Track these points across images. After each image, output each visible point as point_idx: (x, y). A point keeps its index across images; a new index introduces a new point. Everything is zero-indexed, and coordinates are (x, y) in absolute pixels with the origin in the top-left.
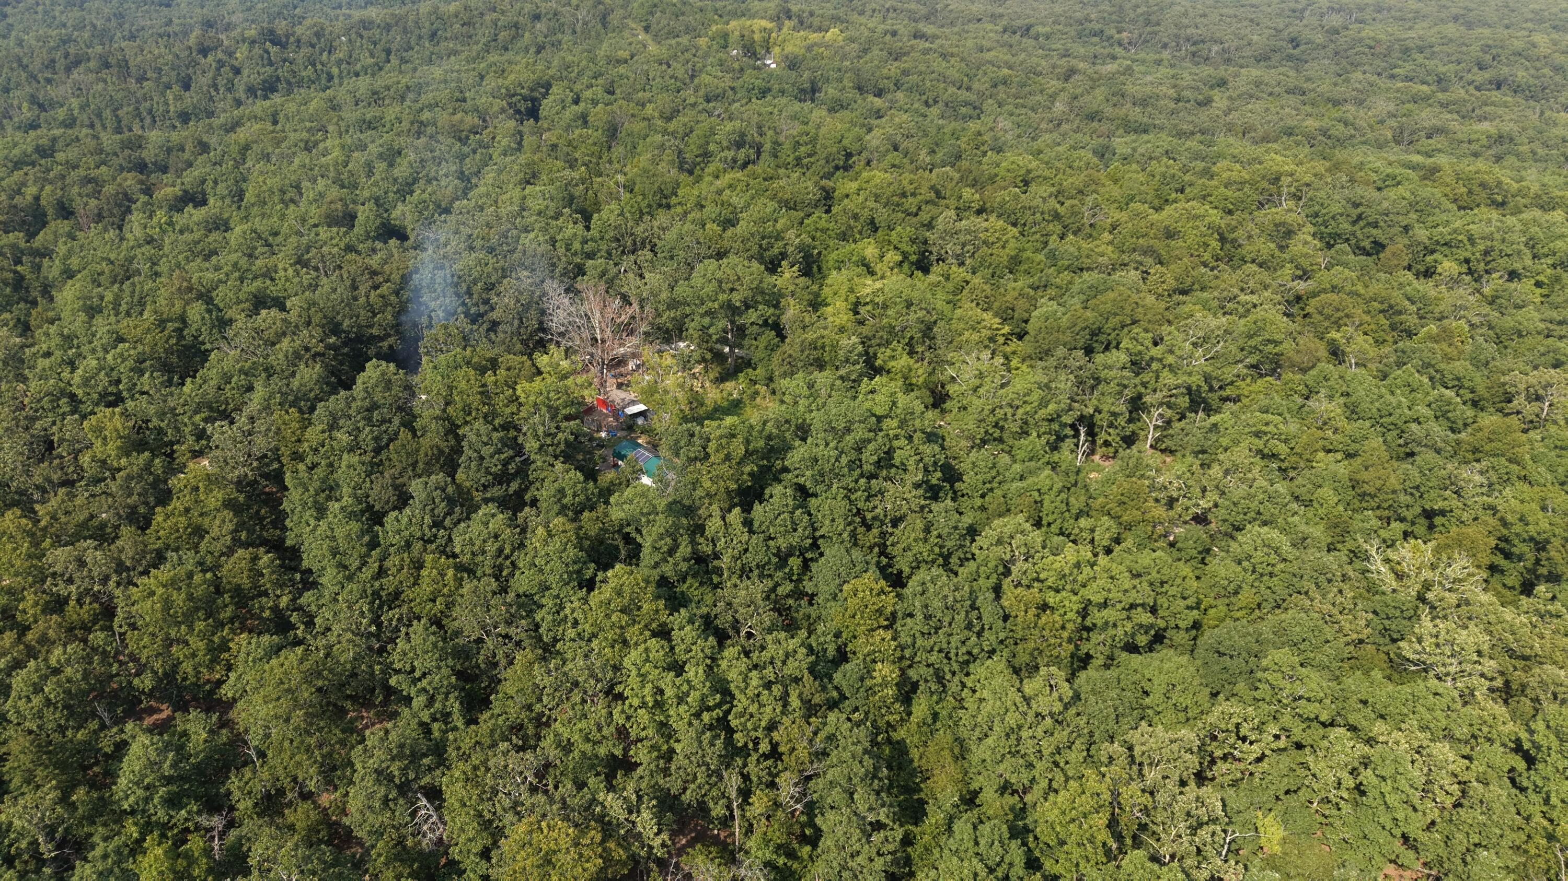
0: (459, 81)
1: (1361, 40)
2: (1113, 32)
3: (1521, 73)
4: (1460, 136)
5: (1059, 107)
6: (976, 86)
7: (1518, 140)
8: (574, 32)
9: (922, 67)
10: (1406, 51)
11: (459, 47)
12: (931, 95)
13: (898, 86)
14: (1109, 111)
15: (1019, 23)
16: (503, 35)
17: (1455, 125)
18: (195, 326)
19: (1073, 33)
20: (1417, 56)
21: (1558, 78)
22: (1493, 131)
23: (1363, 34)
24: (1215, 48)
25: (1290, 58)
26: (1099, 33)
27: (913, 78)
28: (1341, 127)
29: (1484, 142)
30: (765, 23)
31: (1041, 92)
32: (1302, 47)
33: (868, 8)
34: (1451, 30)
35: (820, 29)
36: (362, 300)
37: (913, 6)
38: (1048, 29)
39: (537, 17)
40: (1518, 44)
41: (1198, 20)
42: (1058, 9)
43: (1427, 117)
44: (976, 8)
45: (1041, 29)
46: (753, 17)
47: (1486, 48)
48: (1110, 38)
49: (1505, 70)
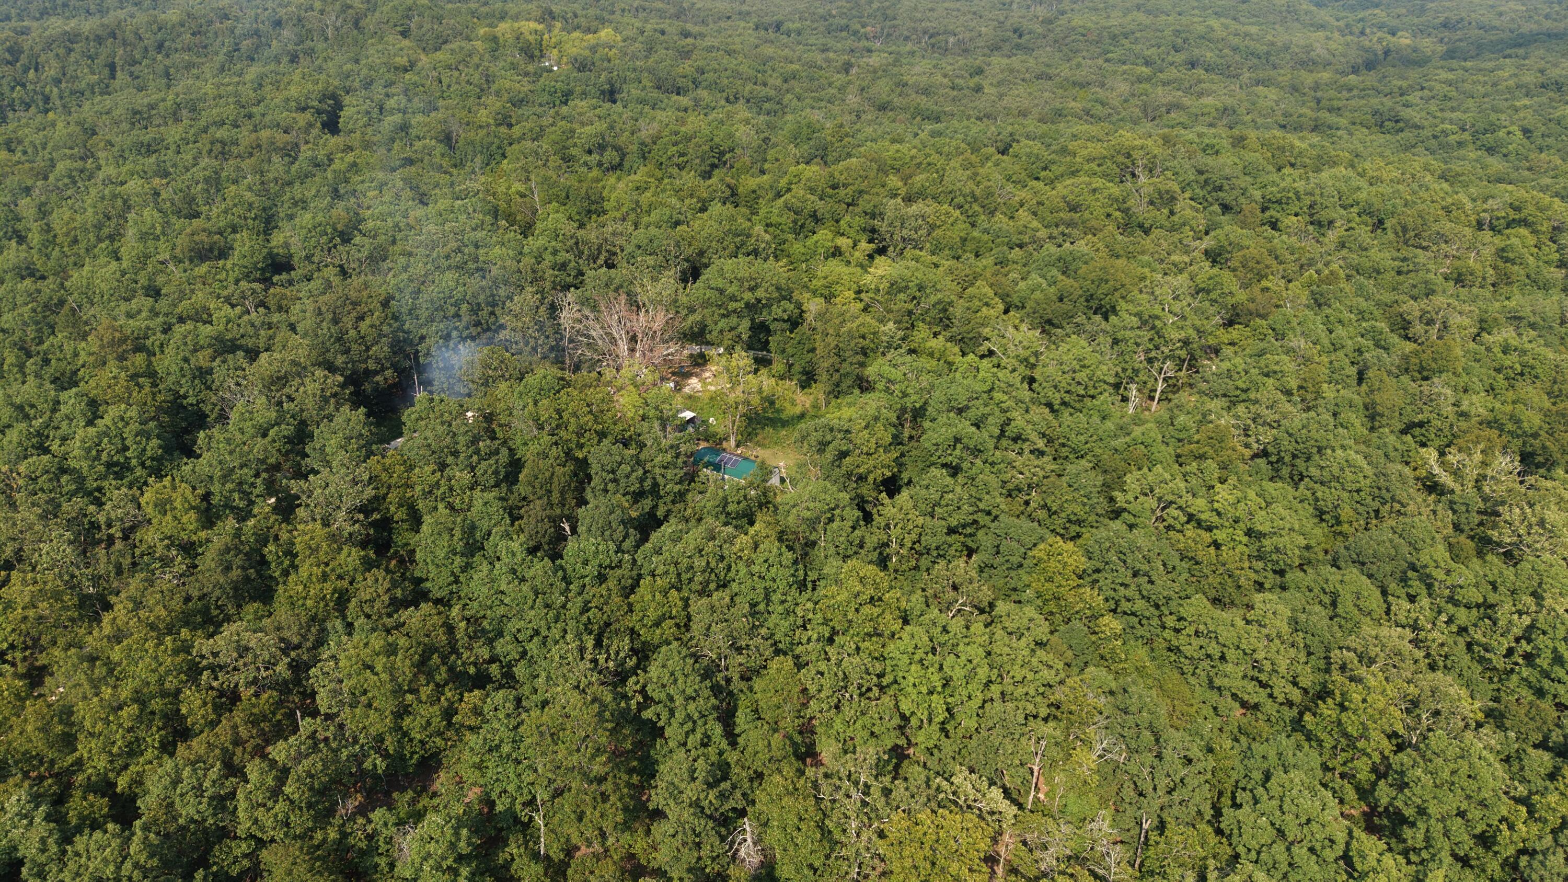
0: (237, 94)
1: (1074, 29)
2: (858, 26)
3: (1209, 54)
4: (1194, 110)
5: (853, 100)
6: (771, 81)
7: (1239, 111)
8: (326, 39)
9: (714, 65)
10: (1114, 37)
11: (195, 59)
12: (731, 92)
13: (696, 84)
14: (897, 101)
15: (767, 20)
16: (246, 44)
17: (1186, 101)
18: (172, 379)
19: (822, 29)
20: (1124, 41)
21: (1237, 58)
22: (1219, 105)
23: (1074, 23)
24: (951, 40)
25: (1018, 47)
26: (846, 28)
27: (710, 76)
28: (1100, 107)
29: (1215, 114)
30: (533, 25)
31: (830, 85)
32: (1027, 37)
33: (617, 7)
34: (1141, 17)
35: (588, 30)
36: (352, 333)
37: (660, 5)
38: (797, 25)
39: (278, 23)
40: (1201, 29)
41: (929, 14)
42: (801, 6)
43: (1162, 95)
44: (723, 6)
45: (791, 26)
46: (516, 18)
47: (1177, 33)
48: (855, 33)
49: (1196, 52)
